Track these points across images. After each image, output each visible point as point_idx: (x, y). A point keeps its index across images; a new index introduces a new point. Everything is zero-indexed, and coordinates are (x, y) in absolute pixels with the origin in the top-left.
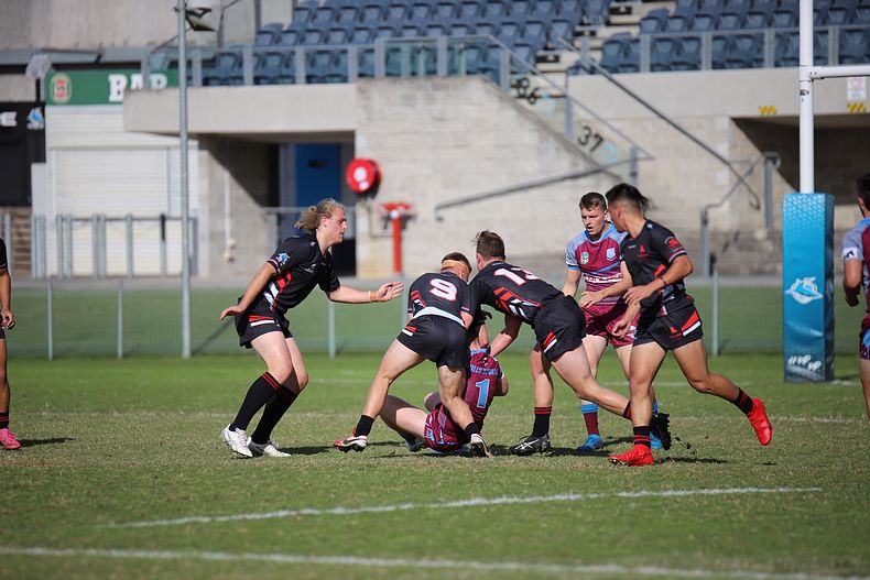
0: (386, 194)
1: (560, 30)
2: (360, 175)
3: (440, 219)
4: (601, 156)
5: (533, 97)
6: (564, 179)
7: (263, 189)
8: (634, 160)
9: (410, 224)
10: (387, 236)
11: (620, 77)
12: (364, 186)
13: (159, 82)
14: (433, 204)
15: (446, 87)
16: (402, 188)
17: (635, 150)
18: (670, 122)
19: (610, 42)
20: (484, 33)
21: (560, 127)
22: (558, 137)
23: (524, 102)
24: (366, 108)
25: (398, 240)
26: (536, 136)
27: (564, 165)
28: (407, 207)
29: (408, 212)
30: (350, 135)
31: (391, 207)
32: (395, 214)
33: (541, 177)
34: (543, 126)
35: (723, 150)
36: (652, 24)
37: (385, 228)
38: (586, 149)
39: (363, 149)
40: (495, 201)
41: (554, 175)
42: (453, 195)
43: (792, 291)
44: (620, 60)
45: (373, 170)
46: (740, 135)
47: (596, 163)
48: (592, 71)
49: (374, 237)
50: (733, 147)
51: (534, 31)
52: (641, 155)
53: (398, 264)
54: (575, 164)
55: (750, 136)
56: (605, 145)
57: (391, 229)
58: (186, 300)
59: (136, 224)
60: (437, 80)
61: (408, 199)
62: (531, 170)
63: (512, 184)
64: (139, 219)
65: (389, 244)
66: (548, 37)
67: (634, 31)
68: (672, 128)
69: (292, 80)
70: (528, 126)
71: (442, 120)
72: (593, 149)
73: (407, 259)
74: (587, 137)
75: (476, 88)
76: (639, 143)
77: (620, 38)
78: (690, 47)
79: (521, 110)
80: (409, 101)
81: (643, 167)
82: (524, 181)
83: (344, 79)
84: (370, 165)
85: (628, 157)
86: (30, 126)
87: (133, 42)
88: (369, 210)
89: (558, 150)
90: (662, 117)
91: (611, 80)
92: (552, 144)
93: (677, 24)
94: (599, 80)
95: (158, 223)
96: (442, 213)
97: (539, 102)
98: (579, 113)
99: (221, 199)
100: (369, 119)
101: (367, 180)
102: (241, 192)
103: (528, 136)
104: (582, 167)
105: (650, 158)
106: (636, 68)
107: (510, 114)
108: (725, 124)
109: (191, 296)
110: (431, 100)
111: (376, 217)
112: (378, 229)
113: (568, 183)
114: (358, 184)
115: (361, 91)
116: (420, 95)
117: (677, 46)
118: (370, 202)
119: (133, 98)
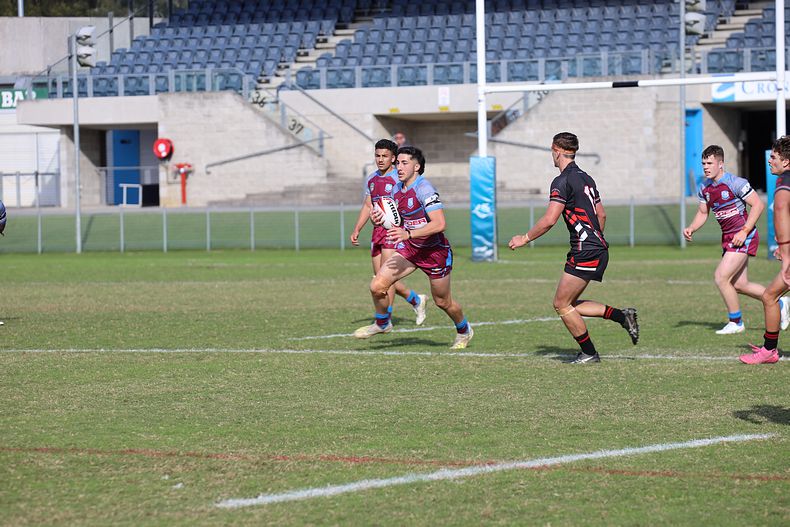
0: (176, 159)
1: (270, 65)
2: (162, 148)
3: (208, 173)
4: (303, 136)
5: (262, 103)
6: (281, 149)
7: (97, 156)
8: (321, 139)
9: (190, 176)
10: (177, 183)
11: (308, 92)
12: (164, 154)
14: (205, 165)
15: (212, 97)
16: (186, 156)
17: (322, 133)
18: (339, 117)
19: (300, 72)
20: (225, 67)
21: (279, 121)
22: (277, 125)
23: (257, 106)
24: (164, 109)
25: (184, 184)
26: (264, 125)
27: (281, 142)
28: (189, 166)
29: (191, 169)
30: (155, 125)
31: (180, 166)
32: (182, 170)
33: (268, 149)
34: (269, 120)
35: (369, 132)
36: (323, 62)
37: (175, 178)
38: (294, 132)
39: (162, 133)
40: (240, 162)
41: (275, 147)
42: (216, 159)
43: (476, 211)
44: (308, 82)
45: (169, 145)
46: (378, 124)
47: (299, 140)
48: (293, 88)
49: (169, 183)
50: (375, 131)
51: (255, 65)
52: (325, 136)
53: (184, 200)
54: (287, 141)
55: (384, 125)
56: (304, 129)
57: (179, 178)
58: (78, 220)
59: (21, 177)
60: (206, 94)
61: (190, 162)
62: (262, 144)
63: (251, 153)
64: (23, 175)
65: (179, 188)
66: (263, 68)
67: (314, 66)
68: (339, 120)
69: (117, 94)
70: (260, 119)
71: (209, 116)
72: (297, 133)
73: (189, 196)
74: (294, 125)
75: (229, 97)
76: (324, 129)
77: (305, 69)
78: (347, 75)
79: (255, 111)
80: (189, 105)
81: (326, 142)
82: (258, 151)
83: (147, 93)
84: (167, 142)
85: (317, 136)
88: (167, 168)
89: (278, 133)
90: (333, 114)
91: (304, 93)
92: (274, 130)
93: (338, 62)
94: (297, 93)
95: (34, 177)
96: (209, 169)
97: (266, 106)
98: (288, 112)
100: (166, 115)
101: (166, 150)
102: (85, 158)
103: (261, 125)
104: (291, 143)
105: (330, 138)
106: (318, 87)
107: (249, 112)
108: (370, 118)
109: (81, 218)
110: (203, 105)
111: (170, 172)
112: (171, 179)
113: (284, 152)
114: (160, 153)
115: (161, 100)
116: (196, 102)
117: (339, 74)
118: (167, 163)
119: (22, 105)
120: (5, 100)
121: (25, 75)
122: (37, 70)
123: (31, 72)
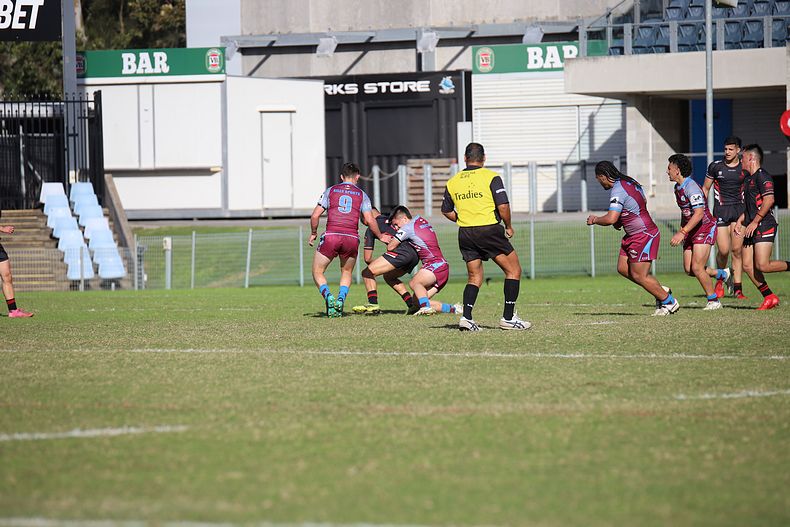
7: (677, 139)
13: (571, 52)
30: (783, 89)
86: (441, 91)
87: (501, 20)
99: (646, 145)
102: (661, 140)
119: (573, 66)
120: (531, 58)
121: (535, 23)
122: (550, 15)
123: (542, 17)
